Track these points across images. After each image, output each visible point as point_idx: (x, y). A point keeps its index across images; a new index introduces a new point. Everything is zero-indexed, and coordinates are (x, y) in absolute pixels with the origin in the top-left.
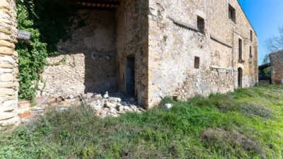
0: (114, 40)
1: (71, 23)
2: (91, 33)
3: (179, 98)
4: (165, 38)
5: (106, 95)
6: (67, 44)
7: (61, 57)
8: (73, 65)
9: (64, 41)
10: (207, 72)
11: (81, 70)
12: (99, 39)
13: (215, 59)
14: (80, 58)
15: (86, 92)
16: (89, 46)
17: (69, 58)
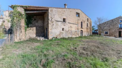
0: (44, 23)
1: (32, 20)
2: (37, 22)
3: (58, 38)
4: (53, 25)
5: (41, 37)
6: (31, 25)
7: (30, 28)
8: (33, 30)
9: (31, 24)
10: (67, 31)
11: (35, 31)
12: (40, 23)
13: (70, 28)
14: (35, 28)
15: (36, 37)
16: (37, 25)
17: (32, 28)
